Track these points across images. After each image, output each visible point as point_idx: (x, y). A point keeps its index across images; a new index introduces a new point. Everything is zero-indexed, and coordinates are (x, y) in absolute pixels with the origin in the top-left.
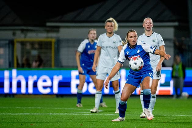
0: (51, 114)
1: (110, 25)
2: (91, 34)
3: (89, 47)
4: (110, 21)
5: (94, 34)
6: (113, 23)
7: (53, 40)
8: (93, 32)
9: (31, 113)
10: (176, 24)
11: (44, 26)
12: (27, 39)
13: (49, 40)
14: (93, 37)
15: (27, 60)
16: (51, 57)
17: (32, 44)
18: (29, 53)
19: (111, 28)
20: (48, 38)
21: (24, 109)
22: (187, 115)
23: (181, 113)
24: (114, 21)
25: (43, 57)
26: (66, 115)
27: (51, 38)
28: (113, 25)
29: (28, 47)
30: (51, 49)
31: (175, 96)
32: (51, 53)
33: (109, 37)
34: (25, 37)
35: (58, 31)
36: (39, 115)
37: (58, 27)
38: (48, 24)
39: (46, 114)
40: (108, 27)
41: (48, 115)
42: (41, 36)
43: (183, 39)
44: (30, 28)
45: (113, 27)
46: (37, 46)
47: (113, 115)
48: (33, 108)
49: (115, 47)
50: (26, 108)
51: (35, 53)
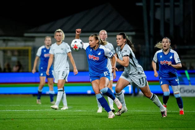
0: (29, 110)
1: (59, 35)
2: (47, 40)
3: (45, 51)
4: (59, 32)
5: (49, 40)
6: (61, 33)
7: (30, 48)
8: (48, 39)
9: (12, 110)
10: (134, 33)
11: (22, 36)
12: (8, 48)
13: (26, 48)
14: (48, 43)
15: (8, 65)
16: (28, 62)
17: (12, 51)
18: (9, 59)
19: (60, 37)
20: (25, 46)
21: (6, 106)
22: (144, 110)
23: (138, 109)
24: (62, 31)
25: (22, 62)
26: (41, 111)
27: (28, 46)
28: (61, 35)
29: (9, 54)
30: (28, 55)
31: (133, 94)
32: (28, 59)
33: (59, 45)
34: (7, 45)
35: (34, 41)
36: (18, 111)
37: (34, 37)
38: (26, 35)
39: (24, 110)
40: (57, 37)
41: (26, 111)
42: (20, 45)
43: (140, 46)
44: (10, 38)
45: (61, 37)
46: (16, 53)
47: (81, 111)
48: (13, 105)
49: (63, 53)
50: (8, 105)
51: (14, 59)
